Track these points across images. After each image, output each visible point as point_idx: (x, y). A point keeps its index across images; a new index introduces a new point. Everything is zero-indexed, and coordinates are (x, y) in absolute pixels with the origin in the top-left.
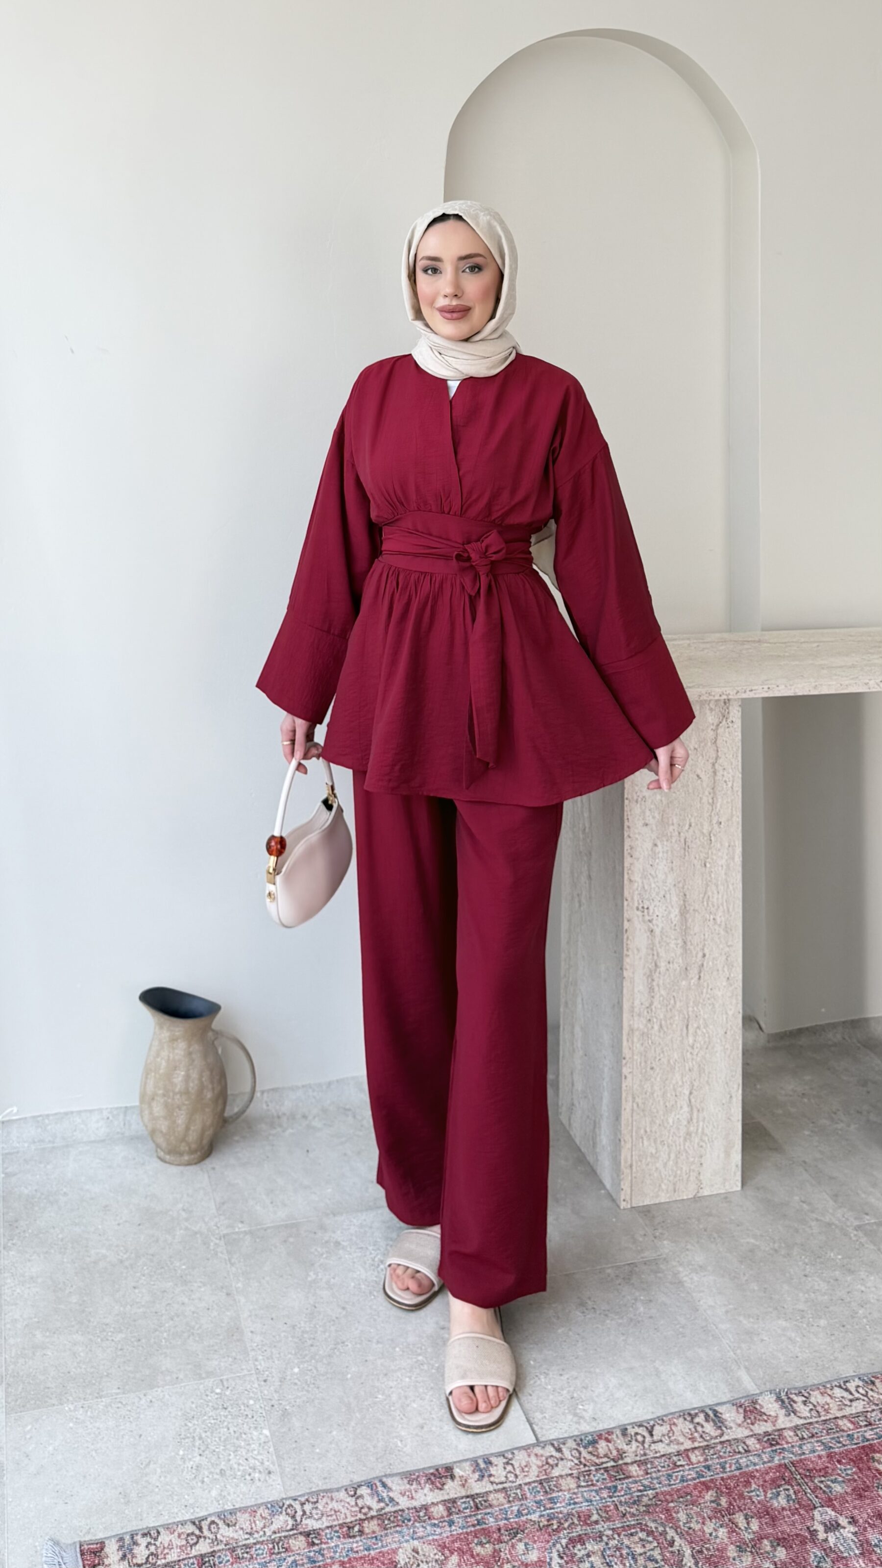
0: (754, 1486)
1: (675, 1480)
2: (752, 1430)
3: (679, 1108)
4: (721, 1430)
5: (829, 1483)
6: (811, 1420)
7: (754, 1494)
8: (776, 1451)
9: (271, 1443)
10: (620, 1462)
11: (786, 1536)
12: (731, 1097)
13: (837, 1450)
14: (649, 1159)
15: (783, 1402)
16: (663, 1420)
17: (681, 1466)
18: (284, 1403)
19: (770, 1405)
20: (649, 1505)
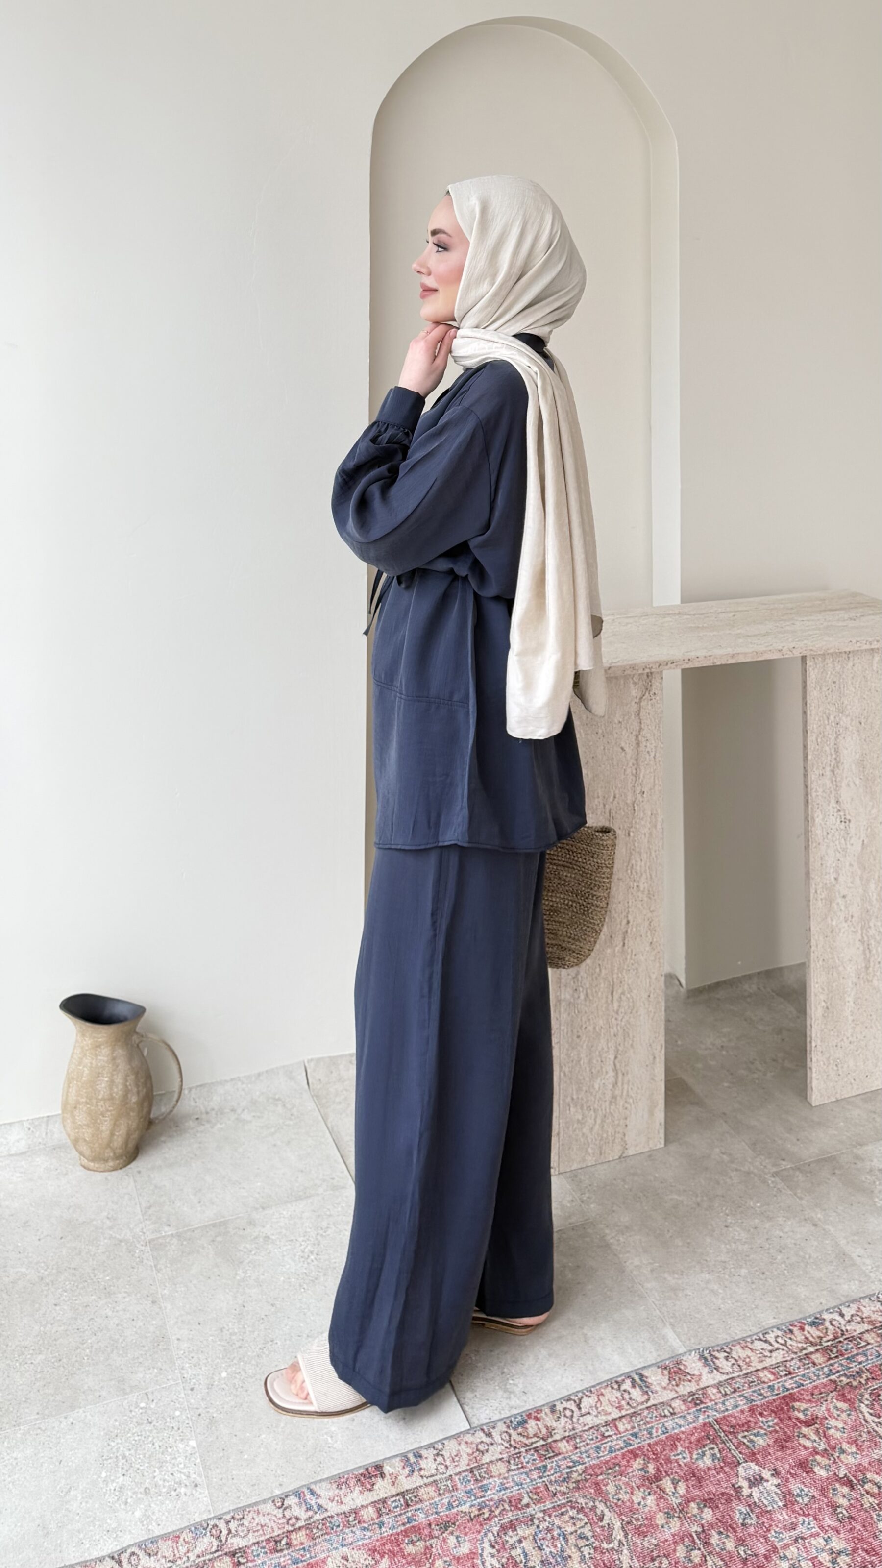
0: (680, 1449)
1: (603, 1452)
2: (677, 1392)
3: (604, 1073)
4: (648, 1394)
5: (752, 1437)
6: (733, 1375)
7: (680, 1456)
8: (700, 1410)
9: (197, 1454)
10: (550, 1440)
11: (712, 1497)
12: (655, 1058)
13: (758, 1403)
14: (576, 1125)
15: (706, 1359)
16: (591, 1391)
17: (610, 1436)
18: (211, 1411)
19: (694, 1365)
20: (579, 1481)
